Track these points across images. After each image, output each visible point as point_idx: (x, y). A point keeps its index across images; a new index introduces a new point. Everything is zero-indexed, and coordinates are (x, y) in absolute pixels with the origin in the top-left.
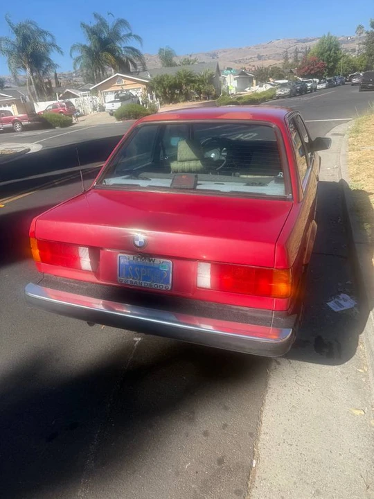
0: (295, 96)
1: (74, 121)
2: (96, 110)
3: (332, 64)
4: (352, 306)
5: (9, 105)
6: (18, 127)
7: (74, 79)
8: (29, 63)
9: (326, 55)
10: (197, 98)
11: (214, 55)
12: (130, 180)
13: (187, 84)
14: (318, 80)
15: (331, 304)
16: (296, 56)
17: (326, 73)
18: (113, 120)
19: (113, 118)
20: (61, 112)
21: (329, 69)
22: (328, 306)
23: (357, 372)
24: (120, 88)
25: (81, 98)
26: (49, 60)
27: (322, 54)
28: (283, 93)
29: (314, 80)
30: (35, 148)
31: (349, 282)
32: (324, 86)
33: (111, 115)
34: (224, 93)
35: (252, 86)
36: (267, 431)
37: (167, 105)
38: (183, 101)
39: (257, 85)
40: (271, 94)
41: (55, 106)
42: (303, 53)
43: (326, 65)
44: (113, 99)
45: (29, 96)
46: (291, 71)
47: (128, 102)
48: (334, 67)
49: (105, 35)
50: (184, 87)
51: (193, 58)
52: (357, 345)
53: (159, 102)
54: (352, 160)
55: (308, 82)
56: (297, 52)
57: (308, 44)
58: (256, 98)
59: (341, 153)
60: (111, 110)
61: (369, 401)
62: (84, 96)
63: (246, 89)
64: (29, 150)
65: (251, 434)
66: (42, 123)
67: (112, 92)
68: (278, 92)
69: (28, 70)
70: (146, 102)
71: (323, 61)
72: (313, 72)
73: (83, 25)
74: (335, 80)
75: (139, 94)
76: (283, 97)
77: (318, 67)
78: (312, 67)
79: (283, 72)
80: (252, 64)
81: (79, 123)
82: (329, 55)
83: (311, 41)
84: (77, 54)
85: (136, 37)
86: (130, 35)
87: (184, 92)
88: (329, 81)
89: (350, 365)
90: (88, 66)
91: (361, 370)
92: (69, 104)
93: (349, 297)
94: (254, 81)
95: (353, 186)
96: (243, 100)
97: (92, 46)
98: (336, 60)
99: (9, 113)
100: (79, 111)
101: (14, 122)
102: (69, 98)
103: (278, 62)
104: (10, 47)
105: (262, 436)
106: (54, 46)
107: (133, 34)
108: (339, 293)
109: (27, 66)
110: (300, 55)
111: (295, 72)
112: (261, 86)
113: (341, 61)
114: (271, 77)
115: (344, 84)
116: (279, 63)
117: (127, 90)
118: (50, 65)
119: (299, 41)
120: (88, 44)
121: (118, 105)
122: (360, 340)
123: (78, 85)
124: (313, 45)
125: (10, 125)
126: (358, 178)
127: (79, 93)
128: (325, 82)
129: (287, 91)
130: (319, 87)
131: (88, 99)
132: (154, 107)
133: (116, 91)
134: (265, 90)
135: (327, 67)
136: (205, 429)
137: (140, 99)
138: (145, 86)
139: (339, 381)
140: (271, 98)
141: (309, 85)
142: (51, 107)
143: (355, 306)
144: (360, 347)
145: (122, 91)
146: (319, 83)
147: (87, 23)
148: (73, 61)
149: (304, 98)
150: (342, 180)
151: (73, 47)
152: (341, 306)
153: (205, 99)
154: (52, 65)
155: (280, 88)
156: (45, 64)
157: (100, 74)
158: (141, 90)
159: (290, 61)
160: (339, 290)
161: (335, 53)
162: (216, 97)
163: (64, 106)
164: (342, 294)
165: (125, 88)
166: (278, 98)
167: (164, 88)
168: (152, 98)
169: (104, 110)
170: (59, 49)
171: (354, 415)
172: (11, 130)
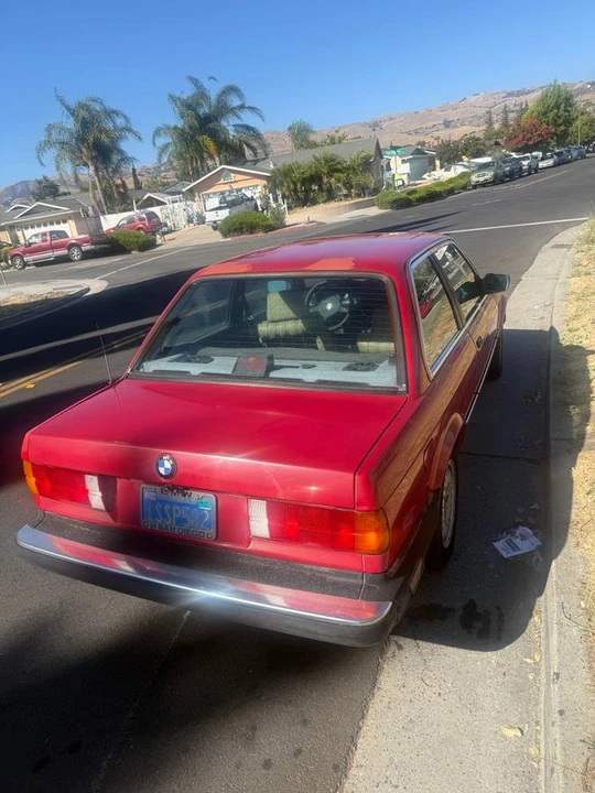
0: (502, 182)
1: (159, 241)
2: (192, 222)
3: (562, 128)
4: (533, 548)
5: (65, 222)
6: (76, 254)
7: (162, 175)
8: (92, 158)
9: (551, 115)
10: (346, 196)
11: (375, 126)
12: (181, 364)
13: (330, 175)
14: (540, 154)
15: (500, 545)
16: (506, 119)
17: (553, 143)
18: (217, 237)
19: (218, 233)
20: (139, 229)
21: (557, 135)
22: (495, 550)
23: (522, 662)
24: (227, 188)
25: (170, 206)
26: (120, 152)
27: (545, 113)
28: (482, 179)
29: (534, 154)
30: (96, 286)
31: (535, 506)
32: (550, 162)
33: (215, 229)
34: (389, 185)
35: (434, 170)
36: (362, 762)
37: (298, 209)
38: (325, 202)
39: (441, 168)
40: (463, 182)
41: (131, 220)
42: (517, 111)
43: (553, 130)
44: (217, 205)
45: (93, 208)
46: (497, 144)
47: (241, 209)
48: (565, 134)
49: (204, 110)
50: (325, 180)
51: (340, 134)
52: (531, 616)
53: (286, 206)
54: (573, 293)
55: (524, 159)
56: (506, 112)
57: (523, 99)
58: (438, 189)
59: (560, 281)
60: (215, 222)
61: (533, 714)
62: (173, 202)
63: (425, 176)
64: (89, 289)
65: (336, 768)
66: (110, 246)
67: (215, 193)
68: (474, 178)
69: (92, 168)
70: (266, 207)
71: (548, 125)
72: (531, 143)
73: (173, 98)
74: (569, 151)
75: (258, 195)
76: (484, 184)
77: (540, 135)
78: (529, 135)
79: (484, 144)
80: (436, 134)
81: (166, 243)
82: (556, 115)
83: (529, 92)
84: (162, 141)
85: (252, 109)
86: (242, 107)
87: (325, 187)
88: (558, 154)
89: (512, 651)
90: (180, 156)
91: (528, 660)
92: (152, 216)
93: (530, 531)
94: (438, 163)
95: (566, 339)
96: (417, 195)
97: (186, 127)
98: (569, 122)
99: (62, 234)
100: (166, 225)
101: (70, 247)
102: (152, 206)
103: (477, 129)
104: (65, 137)
105: (353, 771)
106: (130, 130)
107: (247, 105)
108: (516, 526)
109: (89, 164)
110: (511, 115)
111: (502, 143)
112: (448, 170)
113: (578, 122)
114: (464, 154)
115: (584, 157)
116: (479, 131)
117: (239, 190)
118: (122, 160)
119: (510, 95)
120: (180, 124)
121: (224, 214)
122: (536, 607)
123: (168, 184)
124: (532, 100)
125: (65, 252)
126: (575, 324)
127: (166, 198)
128: (552, 157)
129: (489, 175)
130: (541, 165)
131: (180, 207)
132: (279, 213)
133: (222, 193)
134: (454, 176)
135: (555, 134)
136: (267, 757)
137: (259, 202)
138: (265, 182)
139: (490, 678)
140: (464, 188)
141: (525, 163)
142: (125, 222)
143: (539, 548)
144: (535, 618)
145: (231, 192)
146: (543, 159)
147: (178, 94)
148: (156, 152)
149: (517, 185)
150: (552, 327)
151: (157, 133)
152: (515, 547)
153: (359, 196)
154: (125, 159)
155: (478, 170)
156: (115, 158)
157: (197, 168)
158: (259, 189)
159: (496, 126)
160: (517, 520)
161: (566, 111)
162: (376, 191)
163: (143, 219)
164: (520, 528)
165: (235, 186)
166: (475, 187)
167: (294, 183)
168: (276, 200)
169: (204, 223)
170: (135, 134)
171: (504, 737)
172: (66, 259)
